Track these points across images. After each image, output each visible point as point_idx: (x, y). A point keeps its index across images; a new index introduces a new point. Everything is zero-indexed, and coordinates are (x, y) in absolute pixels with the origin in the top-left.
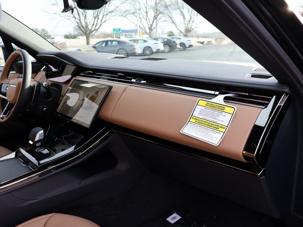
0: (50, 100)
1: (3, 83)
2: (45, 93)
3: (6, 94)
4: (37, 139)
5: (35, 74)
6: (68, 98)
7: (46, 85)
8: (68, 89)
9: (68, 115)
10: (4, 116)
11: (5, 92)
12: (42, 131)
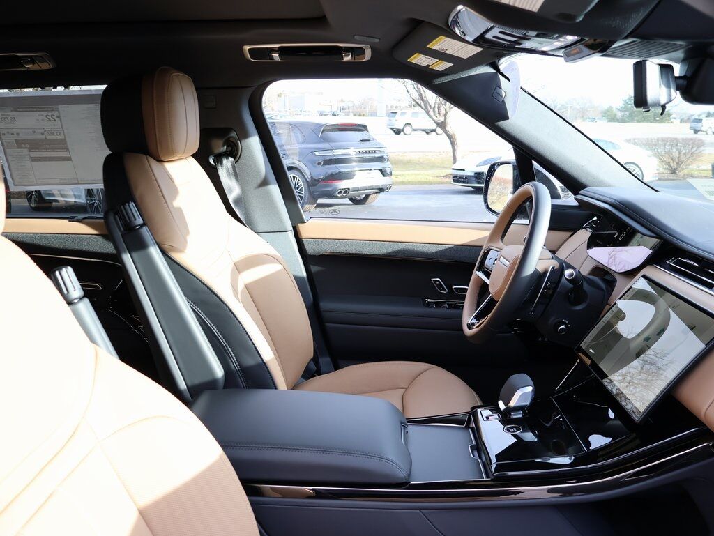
0: (578, 308)
1: (491, 249)
2: (571, 291)
3: (490, 274)
4: (513, 403)
5: (570, 234)
6: (620, 316)
7: (571, 275)
8: (631, 287)
9: (602, 366)
10: (474, 321)
11: (490, 268)
12: (530, 389)
